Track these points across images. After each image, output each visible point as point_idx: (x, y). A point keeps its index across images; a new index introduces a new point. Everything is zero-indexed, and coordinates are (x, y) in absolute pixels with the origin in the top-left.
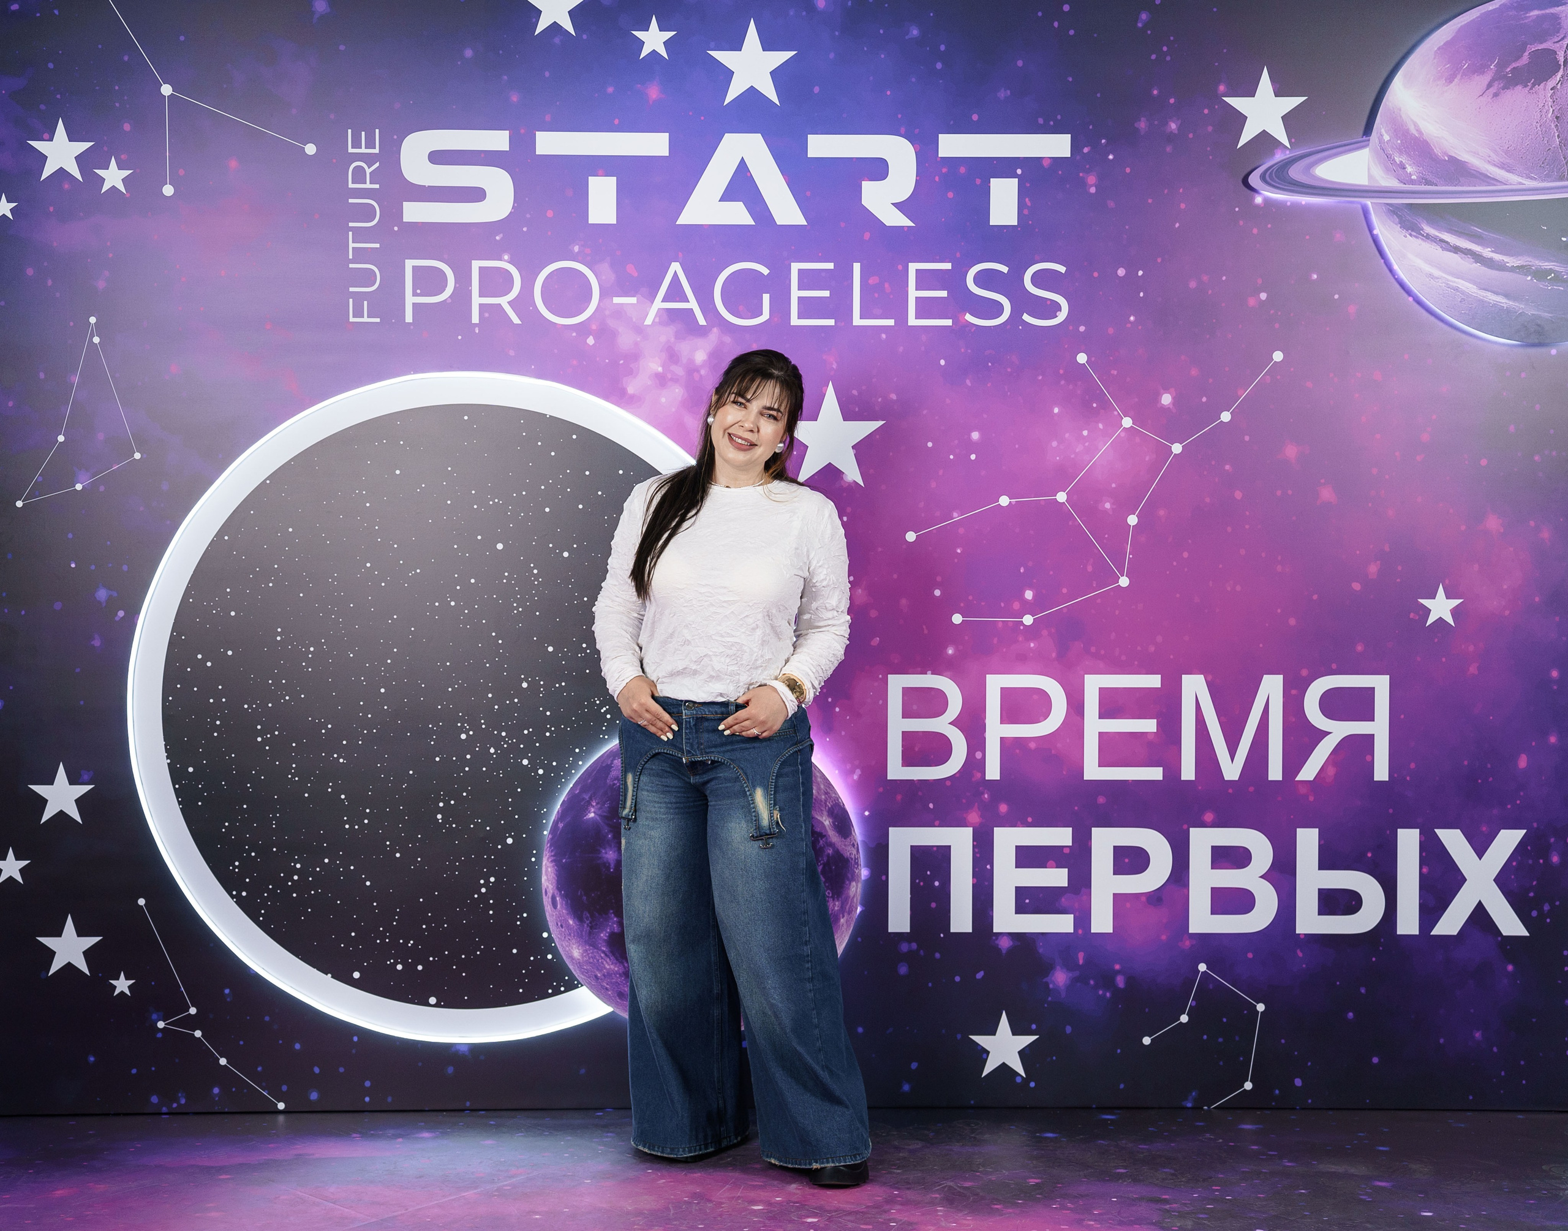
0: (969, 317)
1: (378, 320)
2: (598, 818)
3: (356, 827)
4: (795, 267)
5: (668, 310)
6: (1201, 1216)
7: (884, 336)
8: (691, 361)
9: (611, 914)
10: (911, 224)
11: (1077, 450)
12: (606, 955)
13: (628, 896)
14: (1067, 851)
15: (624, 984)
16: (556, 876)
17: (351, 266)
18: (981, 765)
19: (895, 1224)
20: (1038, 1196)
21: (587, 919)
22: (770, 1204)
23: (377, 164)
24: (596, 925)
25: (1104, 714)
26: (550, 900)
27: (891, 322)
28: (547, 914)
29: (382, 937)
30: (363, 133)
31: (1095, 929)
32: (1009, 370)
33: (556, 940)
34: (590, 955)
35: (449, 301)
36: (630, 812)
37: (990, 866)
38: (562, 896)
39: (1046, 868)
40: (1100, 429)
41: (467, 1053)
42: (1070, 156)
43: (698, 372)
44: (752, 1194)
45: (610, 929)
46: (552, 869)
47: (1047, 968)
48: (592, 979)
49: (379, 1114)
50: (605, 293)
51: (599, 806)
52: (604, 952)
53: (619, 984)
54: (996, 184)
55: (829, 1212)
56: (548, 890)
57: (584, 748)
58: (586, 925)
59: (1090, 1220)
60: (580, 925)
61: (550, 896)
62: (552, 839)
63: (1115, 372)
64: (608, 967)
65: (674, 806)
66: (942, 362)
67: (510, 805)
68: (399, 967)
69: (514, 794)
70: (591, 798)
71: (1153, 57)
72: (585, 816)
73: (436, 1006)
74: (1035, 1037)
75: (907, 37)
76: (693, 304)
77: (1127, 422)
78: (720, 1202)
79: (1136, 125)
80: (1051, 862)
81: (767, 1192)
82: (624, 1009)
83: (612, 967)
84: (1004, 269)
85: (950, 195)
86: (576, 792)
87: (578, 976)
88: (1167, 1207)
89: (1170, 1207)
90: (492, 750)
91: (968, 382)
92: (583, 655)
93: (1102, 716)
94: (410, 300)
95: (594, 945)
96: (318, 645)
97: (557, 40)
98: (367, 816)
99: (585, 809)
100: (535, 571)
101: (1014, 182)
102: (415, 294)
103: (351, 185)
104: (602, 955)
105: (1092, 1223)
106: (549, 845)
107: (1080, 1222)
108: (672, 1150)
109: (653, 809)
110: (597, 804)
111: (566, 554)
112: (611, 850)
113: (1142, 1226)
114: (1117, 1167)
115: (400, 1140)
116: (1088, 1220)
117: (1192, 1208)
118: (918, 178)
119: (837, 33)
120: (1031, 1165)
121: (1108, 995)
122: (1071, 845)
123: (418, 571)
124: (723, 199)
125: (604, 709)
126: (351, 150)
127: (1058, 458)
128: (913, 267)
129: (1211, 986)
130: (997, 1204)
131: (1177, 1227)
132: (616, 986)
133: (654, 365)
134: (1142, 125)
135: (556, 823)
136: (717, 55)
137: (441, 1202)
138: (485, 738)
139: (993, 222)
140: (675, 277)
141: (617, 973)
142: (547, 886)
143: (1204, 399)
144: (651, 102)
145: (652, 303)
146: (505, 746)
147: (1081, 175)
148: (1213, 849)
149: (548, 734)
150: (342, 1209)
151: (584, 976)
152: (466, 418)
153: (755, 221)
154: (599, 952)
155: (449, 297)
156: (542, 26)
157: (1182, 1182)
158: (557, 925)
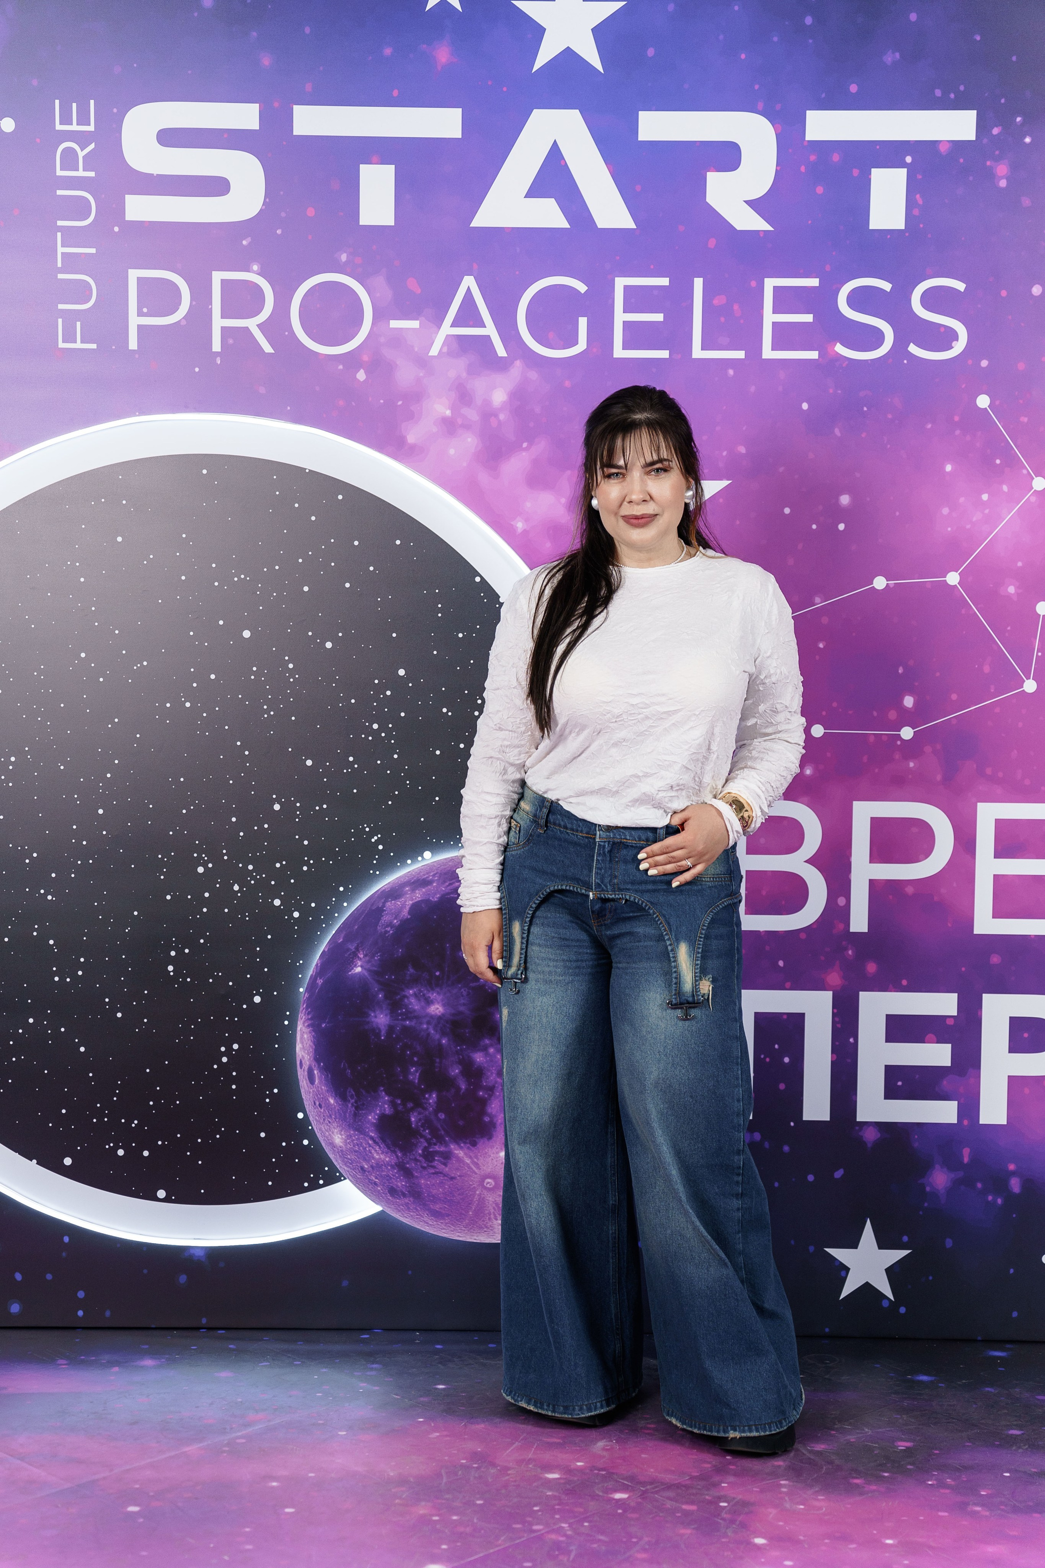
0: (840, 349)
1: (94, 346)
2: (366, 974)
3: (68, 980)
4: (620, 283)
5: (459, 338)
7: (731, 372)
8: (487, 402)
9: (381, 1091)
10: (769, 228)
11: (974, 519)
12: (375, 1141)
13: (512, 1081)
14: (950, 1022)
15: (397, 1178)
16: (314, 1044)
17: (60, 276)
18: (845, 914)
19: (726, 1504)
20: (908, 1467)
21: (352, 1097)
22: (568, 1470)
23: (92, 146)
24: (363, 1104)
25: (1001, 852)
26: (306, 1073)
27: (740, 355)
28: (302, 1091)
29: (100, 1115)
30: (74, 105)
31: (984, 1119)
32: (890, 416)
33: (314, 1123)
34: (356, 1141)
35: (184, 323)
36: (519, 970)
37: (854, 1040)
38: (321, 1069)
39: (924, 1043)
40: (1004, 492)
41: (203, 1260)
42: (974, 139)
43: (496, 416)
44: (547, 1456)
45: (381, 1110)
46: (309, 1034)
47: (924, 1167)
48: (357, 1171)
49: (94, 1333)
50: (379, 315)
51: (367, 958)
52: (372, 1138)
53: (391, 1178)
54: (879, 176)
55: (643, 1484)
56: (303, 1062)
57: (350, 886)
58: (350, 1105)
59: (976, 1504)
60: (343, 1104)
61: (306, 1068)
62: (308, 999)
63: (1026, 420)
64: (377, 1157)
65: (574, 964)
66: (805, 406)
67: (258, 954)
68: (121, 1152)
69: (262, 941)
70: (357, 949)
72: (351, 971)
73: (166, 1200)
74: (904, 1253)
76: (490, 330)
77: (1039, 484)
78: (506, 1466)
80: (930, 1036)
81: (566, 1453)
82: (397, 1209)
83: (382, 1157)
84: (887, 286)
85: (820, 190)
86: (339, 941)
87: (340, 1167)
90: (236, 888)
91: (837, 432)
92: (349, 770)
93: (998, 854)
94: (134, 320)
95: (360, 1130)
96: (20, 754)
98: (81, 966)
99: (350, 962)
100: (291, 666)
101: (903, 172)
102: (140, 314)
103: (59, 173)
104: (370, 1142)
105: (978, 1509)
106: (304, 1006)
107: (962, 1507)
108: (566, 1408)
109: (547, 969)
110: (365, 956)
111: (329, 645)
112: (382, 1013)
114: (1010, 1427)
115: (117, 1368)
116: (972, 1505)
118: (779, 168)
120: (901, 1421)
121: (999, 1201)
122: (955, 1014)
123: (145, 663)
124: (529, 195)
125: (376, 838)
126: (58, 127)
127: (949, 529)
128: (770, 284)
130: (856, 1478)
132: (387, 1180)
133: (441, 408)
135: (313, 979)
136: (524, 6)
137: (155, 1459)
138: (227, 872)
139: (874, 225)
140: (469, 294)
141: (388, 1165)
142: (303, 1057)
144: (439, 68)
145: (439, 328)
146: (253, 882)
147: (988, 163)
149: (305, 868)
150: (31, 1467)
151: (349, 1167)
152: (205, 471)
153: (568, 227)
154: (365, 1138)
155: (183, 318)
158: (315, 1104)
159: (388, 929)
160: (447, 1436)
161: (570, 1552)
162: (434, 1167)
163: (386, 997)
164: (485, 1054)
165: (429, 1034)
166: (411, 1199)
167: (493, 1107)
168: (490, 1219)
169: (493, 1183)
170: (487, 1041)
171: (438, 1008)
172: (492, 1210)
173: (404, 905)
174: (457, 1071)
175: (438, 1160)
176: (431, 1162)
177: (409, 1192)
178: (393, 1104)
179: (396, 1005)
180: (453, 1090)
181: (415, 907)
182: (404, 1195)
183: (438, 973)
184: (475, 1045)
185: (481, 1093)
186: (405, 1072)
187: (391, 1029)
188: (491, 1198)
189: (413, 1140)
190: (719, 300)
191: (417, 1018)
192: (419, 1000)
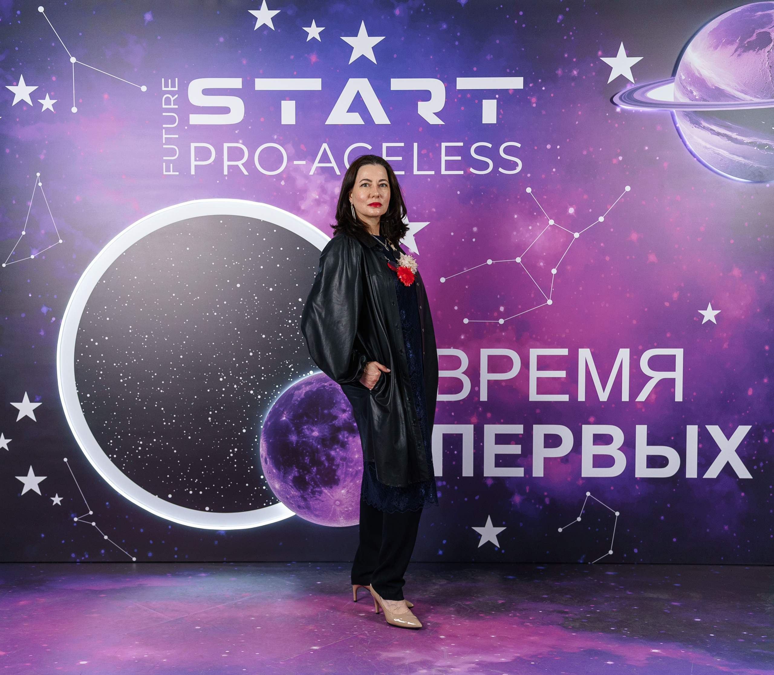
0: (472, 170)
1: (177, 173)
2: (287, 420)
3: (169, 424)
4: (385, 145)
5: (321, 167)
6: (584, 620)
7: (429, 179)
8: (333, 193)
9: (294, 467)
10: (443, 123)
11: (526, 236)
12: (292, 487)
14: (520, 436)
15: (301, 501)
16: (267, 448)
17: (164, 146)
18: (478, 394)
19: (430, 624)
20: (502, 609)
21: (282, 469)
22: (368, 613)
23: (177, 96)
24: (287, 472)
25: (539, 368)
26: (264, 460)
27: (432, 173)
28: (263, 467)
29: (182, 477)
30: (170, 80)
31: (534, 475)
32: (492, 196)
33: (267, 480)
34: (284, 487)
35: (213, 164)
37: (482, 444)
38: (270, 458)
39: (510, 444)
40: (538, 225)
41: (224, 535)
42: (523, 88)
44: (360, 608)
45: (294, 474)
46: (265, 445)
47: (510, 494)
48: (285, 499)
49: (182, 564)
50: (290, 159)
51: (288, 414)
52: (291, 486)
53: (298, 501)
54: (485, 102)
56: (263, 455)
57: (281, 385)
58: (282, 472)
60: (279, 472)
61: (264, 458)
62: (265, 430)
63: (546, 197)
64: (293, 493)
66: (458, 193)
67: (244, 413)
68: (191, 492)
69: (246, 408)
70: (284, 410)
71: (565, 38)
72: (281, 419)
73: (209, 511)
74: (503, 529)
75: (441, 29)
76: (333, 164)
77: (551, 222)
78: (344, 612)
79: (556, 72)
80: (513, 442)
81: (368, 606)
82: (301, 514)
83: (295, 493)
84: (489, 145)
85: (463, 108)
86: (277, 407)
87: (278, 497)
88: (567, 616)
89: (568, 616)
90: (235, 386)
91: (471, 203)
92: (280, 339)
94: (193, 163)
95: (286, 482)
96: (150, 334)
97: (265, 33)
98: (174, 418)
99: (281, 415)
100: (256, 298)
101: (495, 101)
102: (196, 160)
103: (164, 106)
105: (529, 624)
106: (263, 433)
107: (522, 623)
110: (287, 413)
111: (271, 289)
112: (294, 436)
114: (543, 594)
115: (190, 577)
116: (526, 623)
117: (579, 616)
118: (446, 100)
119: (405, 27)
120: (500, 593)
121: (541, 507)
122: (522, 433)
123: (198, 298)
124: (347, 112)
125: (290, 366)
126: (164, 89)
127: (516, 241)
128: (444, 145)
129: (592, 503)
130: (481, 614)
131: (571, 626)
133: (314, 195)
134: (559, 72)
135: (266, 422)
136: (345, 39)
137: (206, 610)
138: (232, 380)
139: (484, 122)
140: (325, 150)
141: (297, 496)
142: (263, 453)
143: (590, 210)
144: (312, 63)
145: (313, 164)
146: (242, 384)
147: (528, 97)
148: (594, 435)
149: (263, 378)
150: (158, 613)
151: (281, 497)
152: (221, 222)
153: (364, 123)
154: (288, 486)
155: (213, 162)
156: (258, 25)
157: (575, 602)
158: (268, 472)
159: (296, 402)
160: (320, 601)
161: (368, 642)
162: (315, 497)
163: (295, 429)
164: (336, 452)
165: (313, 444)
166: (307, 510)
167: (339, 473)
168: (338, 517)
169: (339, 503)
170: (336, 446)
171: (316, 434)
172: (339, 514)
173: (302, 392)
174: (324, 458)
175: (317, 494)
176: (314, 495)
177: (306, 507)
178: (299, 472)
179: (299, 432)
180: (323, 466)
181: (307, 393)
182: (304, 508)
183: (316, 420)
184: (331, 448)
185: (334, 467)
186: (304, 459)
187: (297, 442)
188: (338, 509)
189: (307, 486)
190: (424, 152)
191: (308, 437)
192: (309, 430)
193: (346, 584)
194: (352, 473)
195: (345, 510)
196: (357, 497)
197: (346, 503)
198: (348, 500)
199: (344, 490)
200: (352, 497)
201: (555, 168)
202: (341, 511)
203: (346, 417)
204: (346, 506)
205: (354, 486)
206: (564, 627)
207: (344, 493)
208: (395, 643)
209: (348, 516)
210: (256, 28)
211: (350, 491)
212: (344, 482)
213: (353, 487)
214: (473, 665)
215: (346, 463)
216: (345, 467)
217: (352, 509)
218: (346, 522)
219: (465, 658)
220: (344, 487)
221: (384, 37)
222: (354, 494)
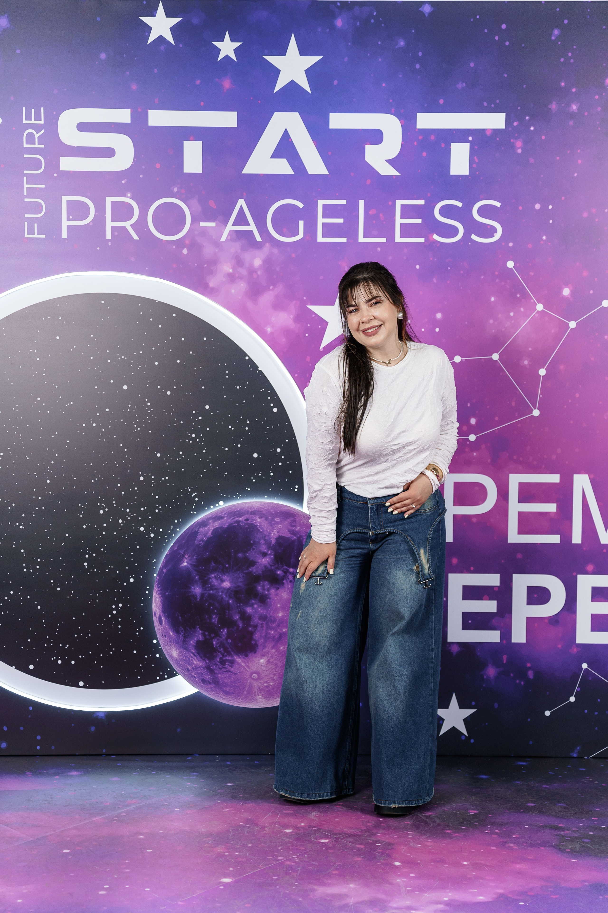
0: (436, 237)
1: (44, 236)
2: (189, 566)
3: (31, 571)
4: (321, 203)
5: (237, 231)
6: (585, 840)
7: (379, 249)
8: (251, 265)
9: (198, 628)
10: (397, 173)
11: (506, 326)
12: (194, 655)
14: (496, 589)
15: (206, 674)
16: (162, 603)
17: (26, 200)
19: (379, 845)
20: (475, 824)
21: (182, 631)
22: (296, 828)
23: (43, 131)
24: (188, 635)
25: (522, 500)
26: (158, 619)
27: (384, 240)
28: (156, 628)
29: (49, 642)
30: (33, 110)
31: (514, 640)
32: (462, 272)
33: (162, 645)
34: (184, 655)
35: (91, 224)
38: (165, 617)
39: (483, 600)
40: (522, 311)
41: (104, 718)
42: (505, 128)
43: (256, 272)
44: (286, 820)
45: (197, 639)
46: (159, 599)
47: (483, 665)
48: (185, 671)
49: (46, 758)
50: (194, 220)
51: (190, 558)
52: (193, 653)
53: (203, 674)
54: (454, 147)
55: (336, 834)
56: (156, 613)
57: (181, 520)
58: (181, 636)
59: (510, 843)
60: (177, 635)
61: (158, 616)
62: (159, 580)
63: (532, 274)
64: (196, 663)
66: (418, 267)
67: (132, 556)
68: (60, 662)
69: (134, 549)
70: (184, 553)
71: (562, 60)
72: (181, 565)
73: (84, 687)
74: (474, 710)
75: (396, 47)
76: (253, 227)
77: (540, 307)
78: (264, 826)
79: (550, 107)
80: (486, 596)
81: (296, 819)
82: (206, 690)
83: (198, 663)
84: (460, 204)
85: (424, 154)
86: (175, 549)
87: (176, 668)
88: (562, 833)
89: (564, 834)
90: (120, 521)
91: (435, 280)
92: (180, 459)
94: (65, 223)
95: (187, 649)
96: (5, 451)
97: (162, 48)
98: (38, 563)
99: (180, 560)
100: (149, 404)
101: (467, 145)
102: (68, 219)
103: (25, 145)
104: (192, 655)
105: (512, 845)
106: (157, 584)
107: (504, 844)
110: (189, 557)
111: (169, 393)
112: (198, 587)
113: (546, 848)
114: (528, 802)
115: (57, 777)
116: (509, 843)
117: (579, 834)
118: (403, 143)
119: (350, 44)
120: (471, 799)
121: (522, 683)
122: (499, 585)
123: (72, 403)
124: (272, 157)
125: (194, 494)
126: (25, 122)
127: (494, 331)
128: (399, 203)
129: (590, 678)
130: (448, 830)
131: (570, 849)
132: (201, 675)
133: (227, 268)
134: (554, 106)
135: (161, 569)
136: (270, 58)
137: (78, 825)
138: (115, 513)
139: (452, 172)
140: (241, 208)
141: (201, 667)
142: (156, 610)
143: (591, 292)
144: (225, 91)
145: (226, 226)
146: (129, 518)
147: (512, 140)
148: (593, 588)
149: (157, 511)
150: (12, 830)
151: (180, 668)
152: (103, 302)
153: (293, 173)
154: (189, 653)
155: (91, 221)
156: (152, 38)
157: (572, 813)
158: (162, 635)
159: (201, 542)
160: (233, 810)
161: (298, 871)
162: (225, 668)
163: (200, 578)
164: (253, 608)
165: (222, 598)
166: (214, 685)
167: (257, 636)
168: (255, 695)
169: (257, 676)
170: (253, 601)
171: (227, 584)
172: (256, 691)
173: (209, 530)
174: (237, 617)
175: (228, 665)
176: (224, 665)
177: (212, 681)
178: (204, 635)
179: (205, 582)
180: (235, 627)
181: (215, 531)
182: (210, 683)
183: (227, 566)
184: (247, 603)
185: (250, 629)
186: (210, 618)
187: (202, 595)
188: (255, 684)
189: (215, 654)
190: (372, 212)
191: (216, 589)
192: (217, 580)
193: (266, 787)
194: (274, 637)
195: (265, 686)
196: (280, 669)
197: (266, 677)
198: (268, 672)
199: (263, 659)
200: (274, 668)
201: (546, 236)
202: (259, 688)
203: (266, 563)
204: (265, 680)
205: (276, 653)
206: (560, 850)
207: (263, 663)
208: (334, 872)
209: (269, 694)
210: (150, 41)
211: (271, 661)
212: (263, 649)
213: (276, 655)
214: (441, 906)
215: (267, 624)
216: (264, 628)
217: (274, 685)
218: (265, 701)
219: (430, 895)
220: (263, 656)
221: (322, 57)
222: (276, 664)
